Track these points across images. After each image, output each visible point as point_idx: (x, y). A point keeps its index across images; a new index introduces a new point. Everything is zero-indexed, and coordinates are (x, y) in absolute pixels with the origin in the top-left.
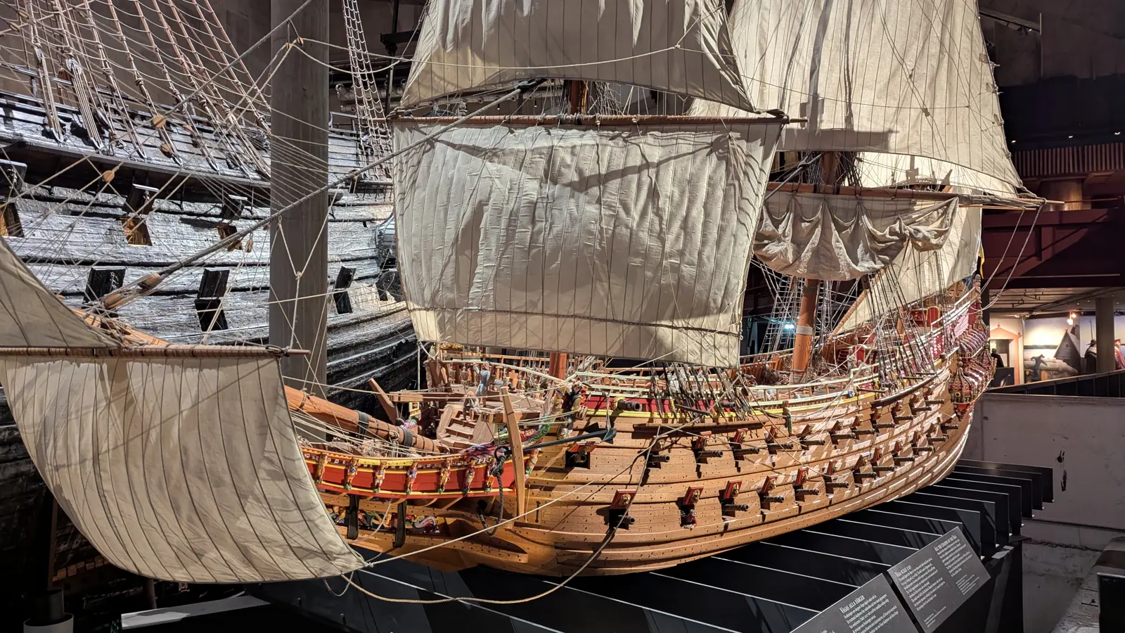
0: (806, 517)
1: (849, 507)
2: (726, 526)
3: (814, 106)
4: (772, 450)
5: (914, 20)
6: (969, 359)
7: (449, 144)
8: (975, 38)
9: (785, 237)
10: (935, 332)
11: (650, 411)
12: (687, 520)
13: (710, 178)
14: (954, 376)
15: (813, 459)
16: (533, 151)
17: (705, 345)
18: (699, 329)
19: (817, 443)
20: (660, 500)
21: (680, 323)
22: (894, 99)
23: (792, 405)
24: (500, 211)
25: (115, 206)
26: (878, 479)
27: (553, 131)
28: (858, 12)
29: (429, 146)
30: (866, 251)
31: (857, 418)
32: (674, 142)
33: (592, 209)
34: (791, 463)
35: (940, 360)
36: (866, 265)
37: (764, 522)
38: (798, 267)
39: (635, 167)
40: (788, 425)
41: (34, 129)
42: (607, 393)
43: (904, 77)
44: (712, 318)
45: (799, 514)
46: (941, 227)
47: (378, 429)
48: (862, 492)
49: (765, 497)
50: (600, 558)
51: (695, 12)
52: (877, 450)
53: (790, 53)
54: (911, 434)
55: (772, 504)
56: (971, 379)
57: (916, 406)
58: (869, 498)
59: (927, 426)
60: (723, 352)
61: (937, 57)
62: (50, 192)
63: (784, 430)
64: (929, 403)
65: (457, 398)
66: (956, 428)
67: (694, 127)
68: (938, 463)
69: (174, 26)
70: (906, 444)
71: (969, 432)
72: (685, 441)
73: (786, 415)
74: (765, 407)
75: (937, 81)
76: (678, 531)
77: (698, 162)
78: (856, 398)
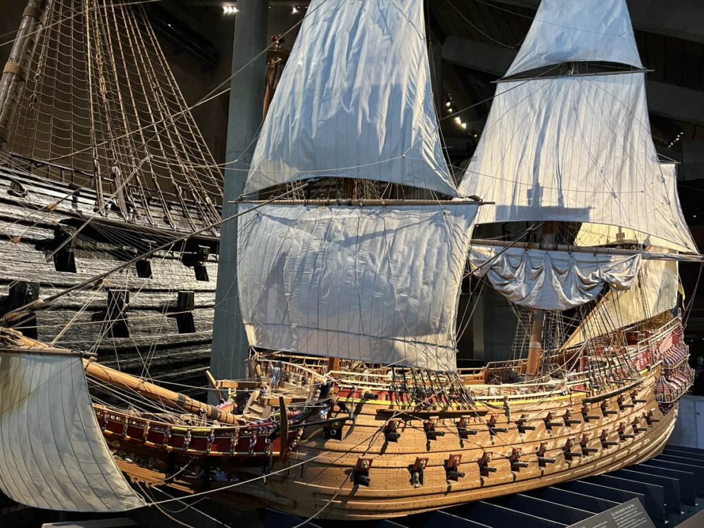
0: (521, 484)
1: (559, 478)
2: (449, 488)
3: (536, 192)
4: (493, 433)
5: (603, 135)
6: (671, 370)
7: (269, 216)
8: (648, 146)
9: (520, 279)
10: (642, 349)
11: (391, 400)
13: (429, 240)
14: (658, 381)
15: (528, 441)
16: (319, 221)
17: (429, 355)
18: (425, 343)
19: (529, 428)
20: (394, 466)
21: (410, 339)
22: (591, 186)
23: (510, 399)
24: (296, 260)
26: (587, 457)
27: (333, 210)
29: (258, 219)
30: (578, 289)
31: (568, 411)
32: (408, 216)
33: (350, 260)
34: (508, 443)
35: (646, 370)
36: (577, 300)
37: (482, 487)
38: (530, 300)
39: (381, 232)
40: (507, 414)
41: (89, 208)
42: (355, 387)
43: (598, 171)
44: (433, 336)
45: (514, 482)
46: (629, 274)
47: (192, 406)
48: (571, 467)
49: (484, 467)
50: (347, 507)
51: (419, 134)
52: (585, 435)
53: (520, 156)
54: (618, 424)
55: (490, 473)
56: (672, 384)
57: (624, 403)
58: (576, 472)
59: (632, 419)
60: (444, 360)
61: (621, 157)
62: (95, 245)
63: (502, 418)
64: (635, 402)
66: (658, 421)
67: (421, 207)
68: (643, 447)
70: (613, 432)
71: (675, 424)
72: (419, 423)
73: (506, 408)
74: (488, 400)
75: (623, 173)
76: (409, 489)
77: (422, 229)
78: (569, 396)
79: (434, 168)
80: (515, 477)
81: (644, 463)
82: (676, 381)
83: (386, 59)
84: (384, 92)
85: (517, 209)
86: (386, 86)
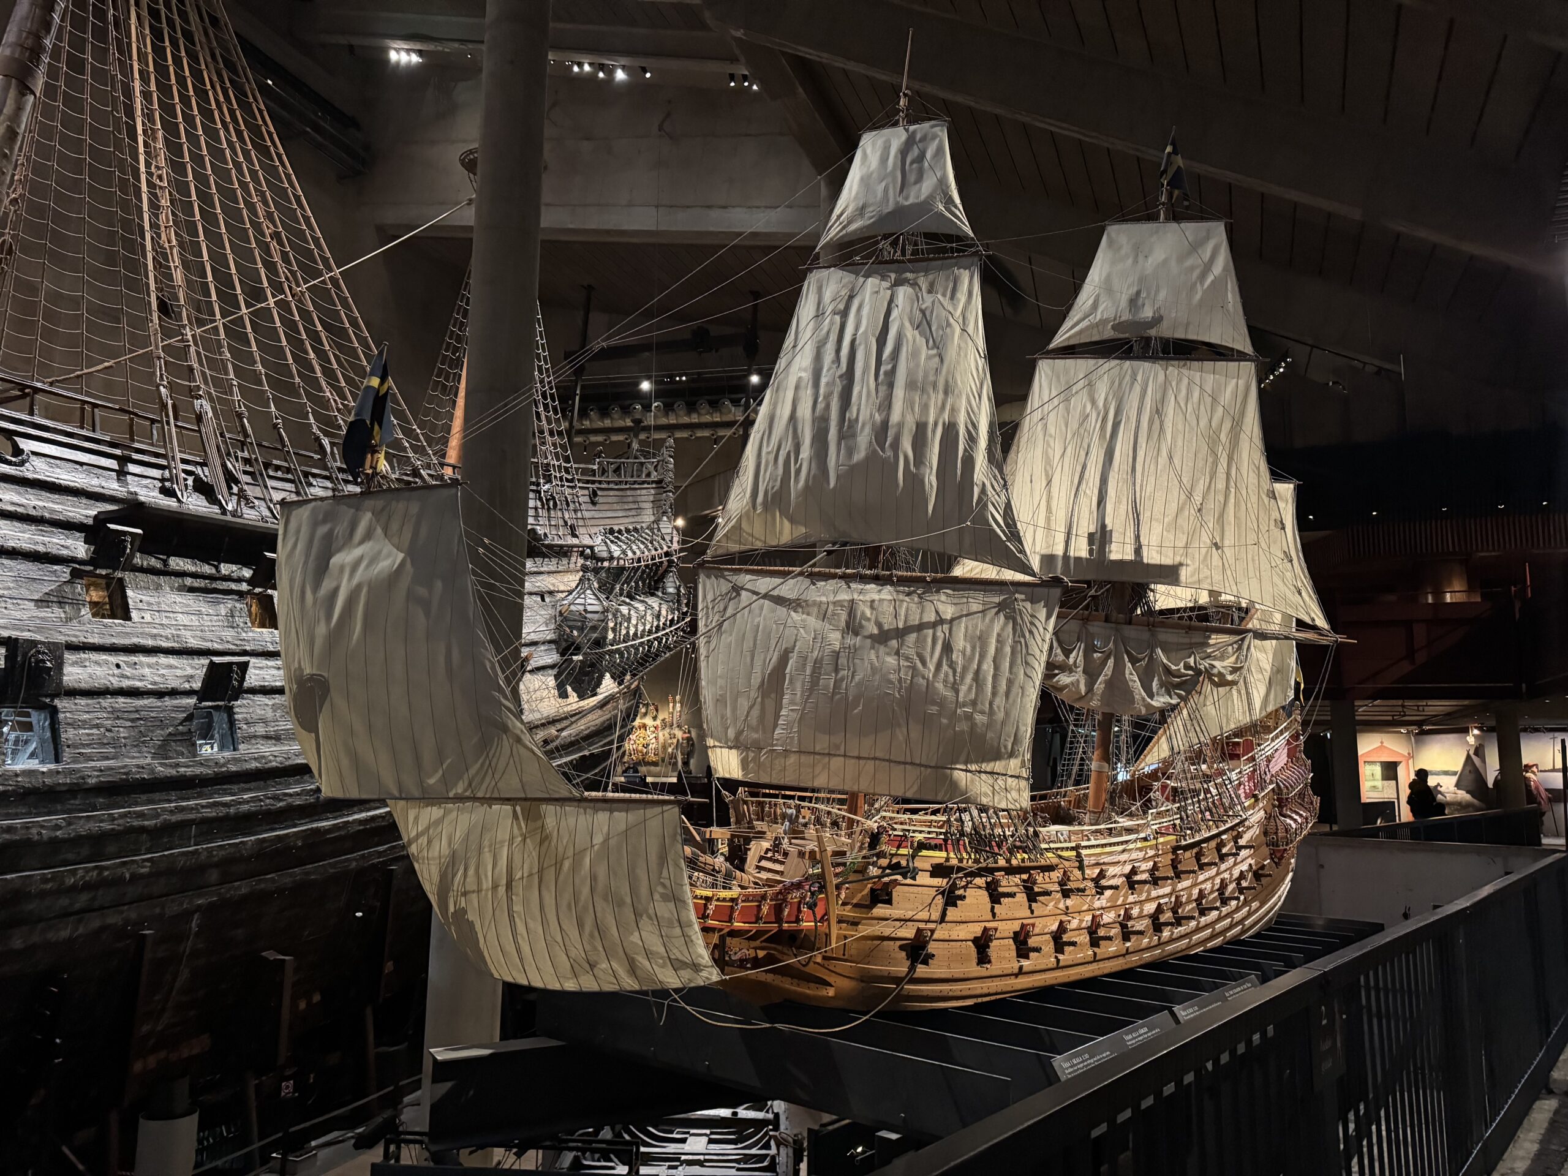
0: (1101, 965)
1: (1148, 956)
2: (1021, 968)
3: (1101, 538)
4: (1066, 894)
5: (1200, 456)
6: (1287, 799)
7: (752, 591)
8: (1262, 474)
9: (1076, 667)
10: (1247, 769)
11: (946, 850)
12: (983, 958)
13: (999, 635)
14: (1269, 817)
15: (1109, 905)
16: (834, 603)
17: (997, 788)
18: (992, 773)
19: (1111, 887)
20: (956, 938)
21: (973, 767)
22: (1183, 533)
23: (1086, 847)
24: (806, 658)
25: (239, 580)
26: (1180, 929)
27: (853, 585)
28: (1144, 445)
29: (734, 594)
30: (1162, 685)
31: (1156, 863)
32: (965, 600)
33: (891, 660)
34: (1085, 908)
35: (1253, 800)
36: (1162, 700)
37: (1058, 967)
38: (1091, 699)
39: (930, 622)
40: (1081, 868)
41: (151, 486)
42: (907, 833)
43: (1192, 511)
44: (1003, 763)
45: (1095, 961)
46: (1236, 663)
48: (1162, 941)
49: (1059, 941)
50: (904, 993)
51: (983, 491)
52: (1177, 897)
53: (1076, 481)
54: (1218, 881)
55: (1066, 948)
56: (1288, 821)
57: (1224, 851)
58: (1168, 948)
59: (1236, 873)
60: (1014, 794)
61: (1223, 493)
62: (165, 563)
63: (1078, 873)
64: (1240, 848)
65: (761, 835)
66: (1270, 875)
67: (983, 587)
68: (1250, 914)
69: (321, 355)
70: (1212, 892)
71: (1292, 881)
72: (980, 881)
73: (1079, 857)
74: (1057, 849)
75: (1225, 516)
76: (975, 970)
77: (987, 620)
78: (1154, 842)
79: (1004, 538)
80: (1095, 954)
81: (1250, 937)
82: (1294, 815)
83: (935, 385)
84: (934, 431)
85: (1072, 561)
86: (936, 424)
